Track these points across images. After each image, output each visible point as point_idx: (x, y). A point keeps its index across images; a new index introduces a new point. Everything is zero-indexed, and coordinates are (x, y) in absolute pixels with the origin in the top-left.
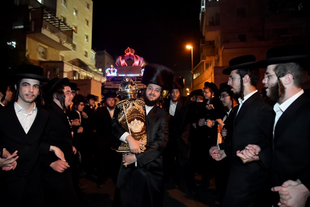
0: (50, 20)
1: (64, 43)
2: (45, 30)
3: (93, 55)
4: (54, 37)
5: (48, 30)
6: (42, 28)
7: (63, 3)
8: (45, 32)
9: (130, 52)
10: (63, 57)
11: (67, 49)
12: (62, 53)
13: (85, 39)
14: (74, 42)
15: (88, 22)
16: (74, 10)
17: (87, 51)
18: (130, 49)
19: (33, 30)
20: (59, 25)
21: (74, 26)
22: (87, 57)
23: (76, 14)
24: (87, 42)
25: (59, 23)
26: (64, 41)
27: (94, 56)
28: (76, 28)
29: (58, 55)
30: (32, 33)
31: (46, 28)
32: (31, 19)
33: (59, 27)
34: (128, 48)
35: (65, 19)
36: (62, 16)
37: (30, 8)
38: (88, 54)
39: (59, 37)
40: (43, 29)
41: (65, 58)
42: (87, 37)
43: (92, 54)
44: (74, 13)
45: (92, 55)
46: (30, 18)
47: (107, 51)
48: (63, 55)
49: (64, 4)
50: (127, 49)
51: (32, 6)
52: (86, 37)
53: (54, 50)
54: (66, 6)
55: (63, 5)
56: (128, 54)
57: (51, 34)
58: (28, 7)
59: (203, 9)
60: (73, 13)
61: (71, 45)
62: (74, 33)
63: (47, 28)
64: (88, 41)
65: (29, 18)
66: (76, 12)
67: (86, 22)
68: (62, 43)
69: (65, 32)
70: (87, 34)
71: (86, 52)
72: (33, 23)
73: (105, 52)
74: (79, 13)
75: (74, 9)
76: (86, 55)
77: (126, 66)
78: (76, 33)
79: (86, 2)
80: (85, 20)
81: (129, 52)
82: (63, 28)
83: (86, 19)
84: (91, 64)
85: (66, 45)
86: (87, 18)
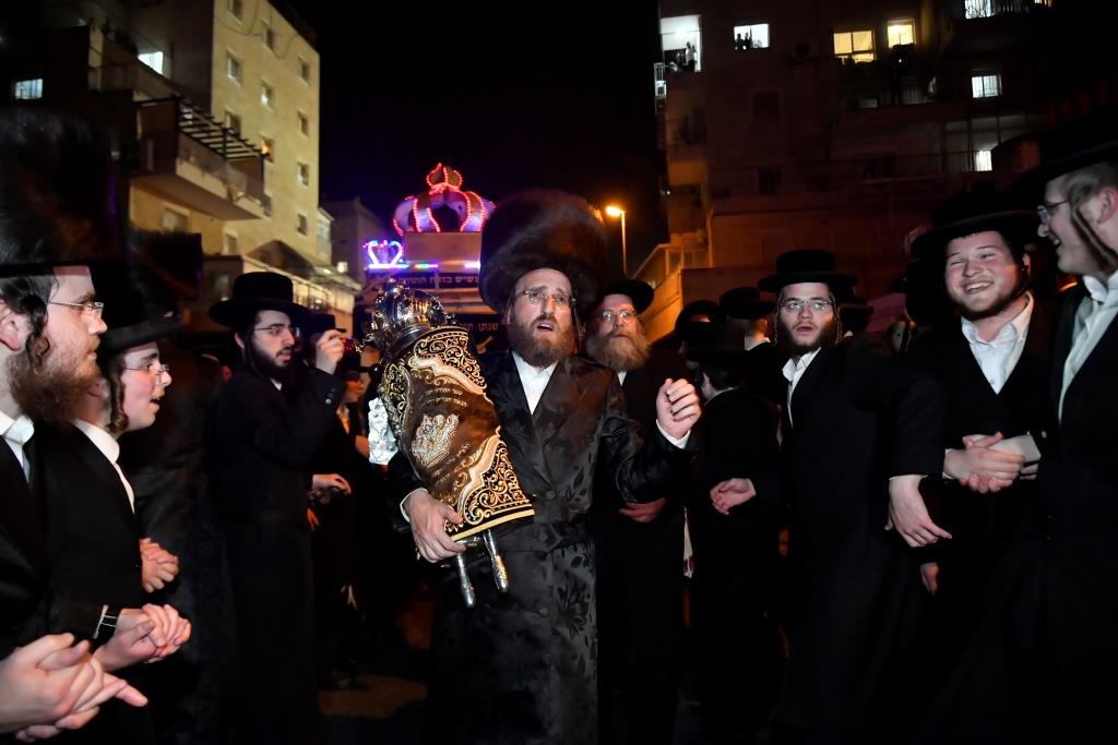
0: (196, 130)
1: (239, 198)
2: (185, 164)
3: (323, 226)
4: (212, 184)
5: (194, 164)
6: (178, 161)
7: (230, 71)
8: (187, 170)
9: (445, 183)
10: (232, 240)
11: (247, 215)
12: (232, 228)
13: (296, 178)
14: (268, 192)
15: (304, 121)
16: (264, 90)
17: (304, 214)
18: (445, 170)
19: (150, 166)
20: (225, 142)
21: (264, 138)
22: (304, 233)
23: (268, 102)
24: (305, 187)
25: (224, 136)
26: (241, 194)
27: (326, 230)
28: (269, 143)
29: (220, 233)
30: (146, 173)
31: (187, 160)
32: (144, 134)
33: (225, 148)
34: (440, 165)
35: (236, 121)
36: (227, 113)
37: (138, 97)
38: (310, 224)
39: (225, 181)
40: (181, 163)
41: (239, 241)
42: (304, 170)
43: (321, 223)
44: (264, 99)
45: (319, 225)
46: (140, 130)
47: (362, 203)
48: (234, 233)
49: (233, 75)
50: (433, 172)
51: (145, 92)
52: (299, 169)
53: (209, 218)
54: (240, 80)
55: (230, 76)
56: (438, 188)
57: (203, 175)
58: (131, 95)
59: (661, 90)
60: (260, 99)
61: (258, 202)
62: (266, 162)
63: (192, 159)
64: (306, 183)
65: (135, 130)
66: (269, 93)
67: (300, 123)
68: (235, 198)
69: (240, 165)
70: (304, 162)
71: (303, 219)
72: (151, 145)
73: (357, 204)
74: (277, 94)
75: (264, 85)
76: (302, 229)
77: (435, 231)
78: (271, 161)
79: (300, 59)
80: (296, 116)
81: (442, 180)
82: (235, 151)
83: (300, 114)
84: (318, 254)
85: (245, 204)
86: (301, 110)
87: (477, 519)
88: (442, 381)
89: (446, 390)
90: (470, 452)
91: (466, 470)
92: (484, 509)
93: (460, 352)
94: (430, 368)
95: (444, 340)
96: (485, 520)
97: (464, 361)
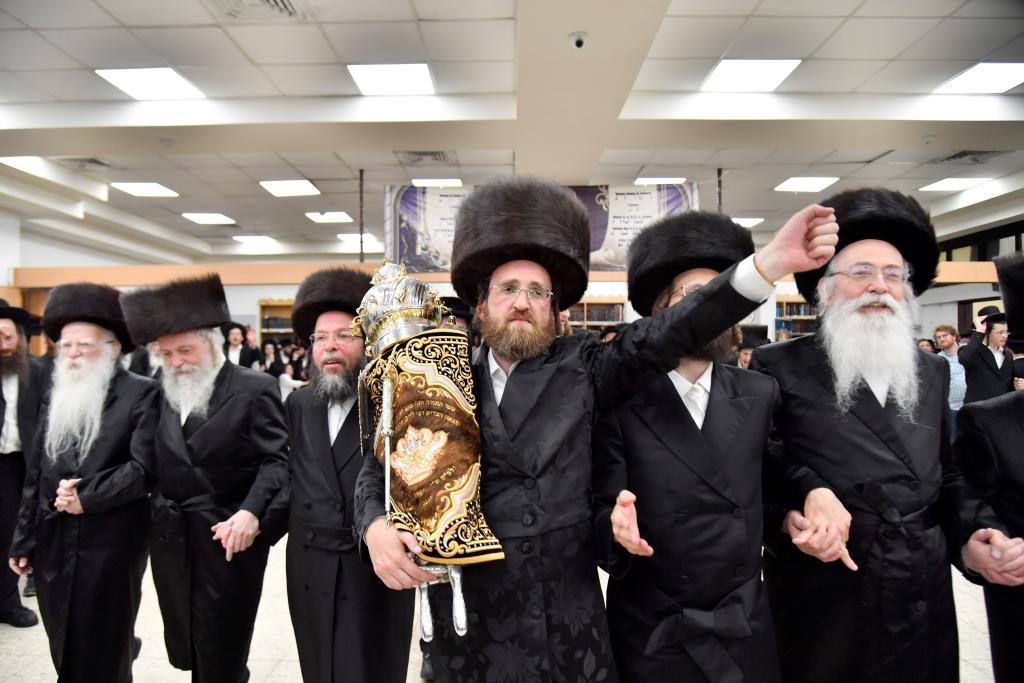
87: (450, 551)
88: (435, 393)
89: (438, 404)
90: (454, 476)
91: (448, 494)
92: (460, 542)
93: (455, 363)
94: (424, 375)
95: (441, 345)
96: (458, 556)
97: (459, 374)
